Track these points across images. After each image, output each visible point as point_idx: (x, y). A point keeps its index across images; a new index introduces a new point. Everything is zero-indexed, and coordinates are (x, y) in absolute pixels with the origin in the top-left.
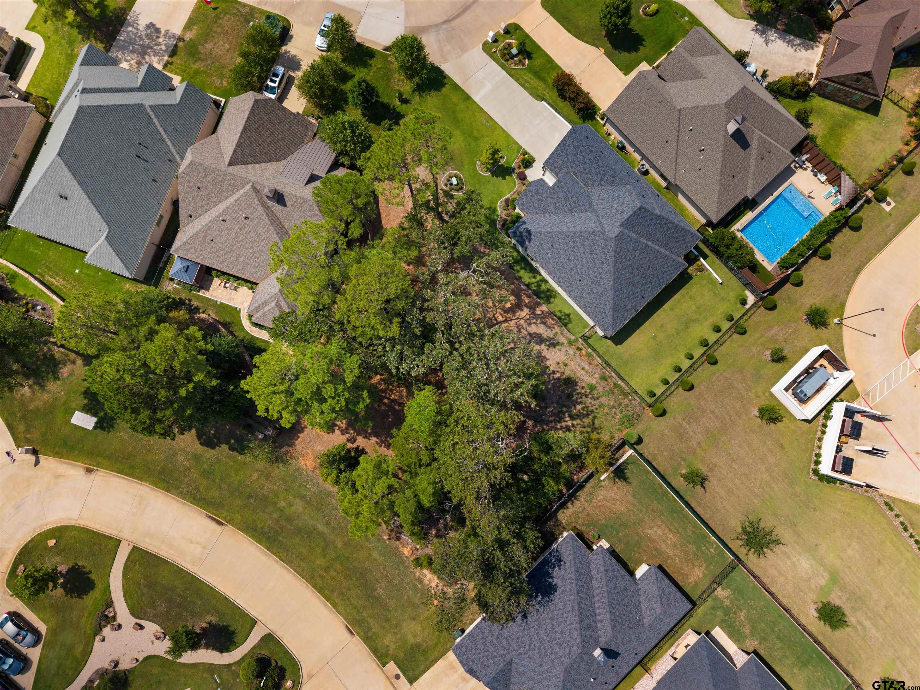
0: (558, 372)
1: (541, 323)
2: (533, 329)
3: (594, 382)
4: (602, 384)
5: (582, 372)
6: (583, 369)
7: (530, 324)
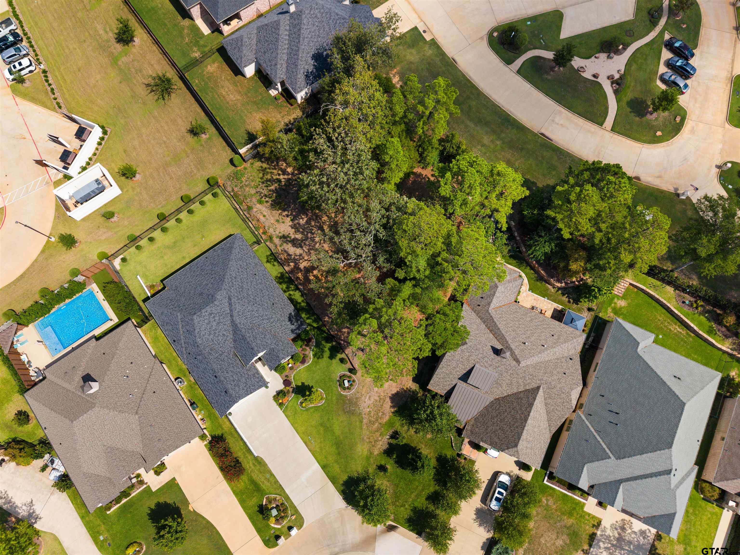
0: (284, 216)
1: (291, 255)
2: (298, 251)
3: (258, 206)
4: (252, 203)
5: (266, 214)
6: (264, 216)
7: (301, 255)
